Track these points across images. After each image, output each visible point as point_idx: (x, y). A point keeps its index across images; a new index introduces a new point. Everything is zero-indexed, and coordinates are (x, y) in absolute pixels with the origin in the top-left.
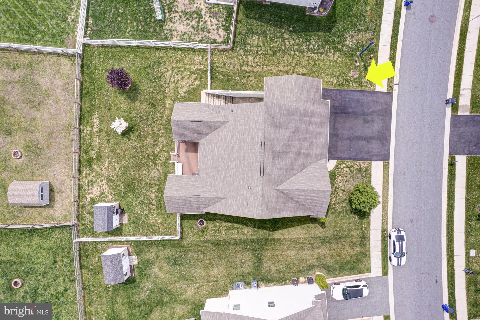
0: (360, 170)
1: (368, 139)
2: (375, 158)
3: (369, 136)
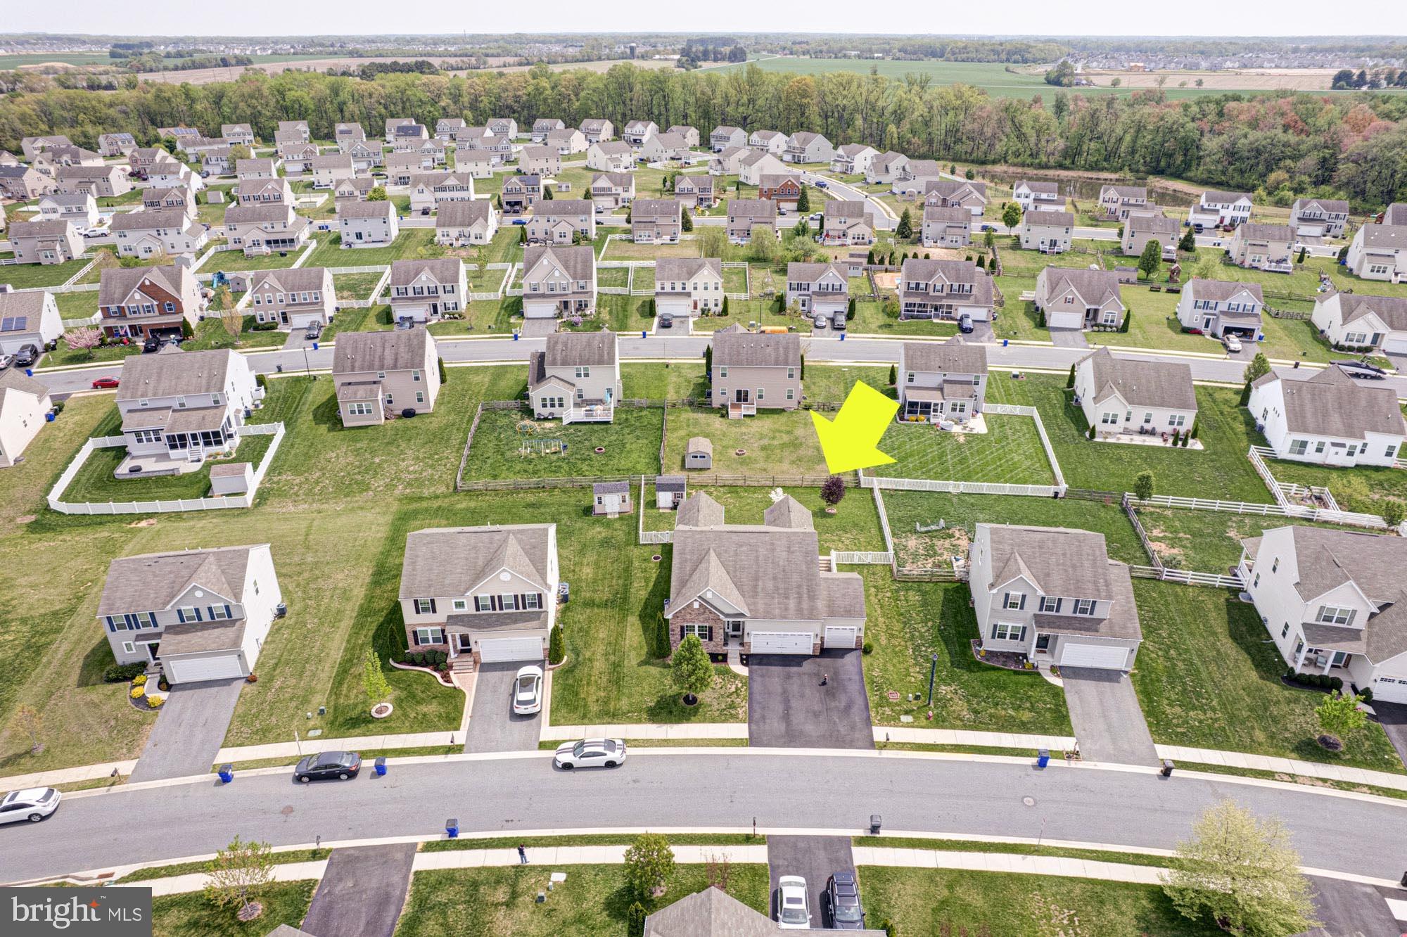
0: (732, 706)
1: (786, 717)
2: (754, 727)
3: (792, 718)
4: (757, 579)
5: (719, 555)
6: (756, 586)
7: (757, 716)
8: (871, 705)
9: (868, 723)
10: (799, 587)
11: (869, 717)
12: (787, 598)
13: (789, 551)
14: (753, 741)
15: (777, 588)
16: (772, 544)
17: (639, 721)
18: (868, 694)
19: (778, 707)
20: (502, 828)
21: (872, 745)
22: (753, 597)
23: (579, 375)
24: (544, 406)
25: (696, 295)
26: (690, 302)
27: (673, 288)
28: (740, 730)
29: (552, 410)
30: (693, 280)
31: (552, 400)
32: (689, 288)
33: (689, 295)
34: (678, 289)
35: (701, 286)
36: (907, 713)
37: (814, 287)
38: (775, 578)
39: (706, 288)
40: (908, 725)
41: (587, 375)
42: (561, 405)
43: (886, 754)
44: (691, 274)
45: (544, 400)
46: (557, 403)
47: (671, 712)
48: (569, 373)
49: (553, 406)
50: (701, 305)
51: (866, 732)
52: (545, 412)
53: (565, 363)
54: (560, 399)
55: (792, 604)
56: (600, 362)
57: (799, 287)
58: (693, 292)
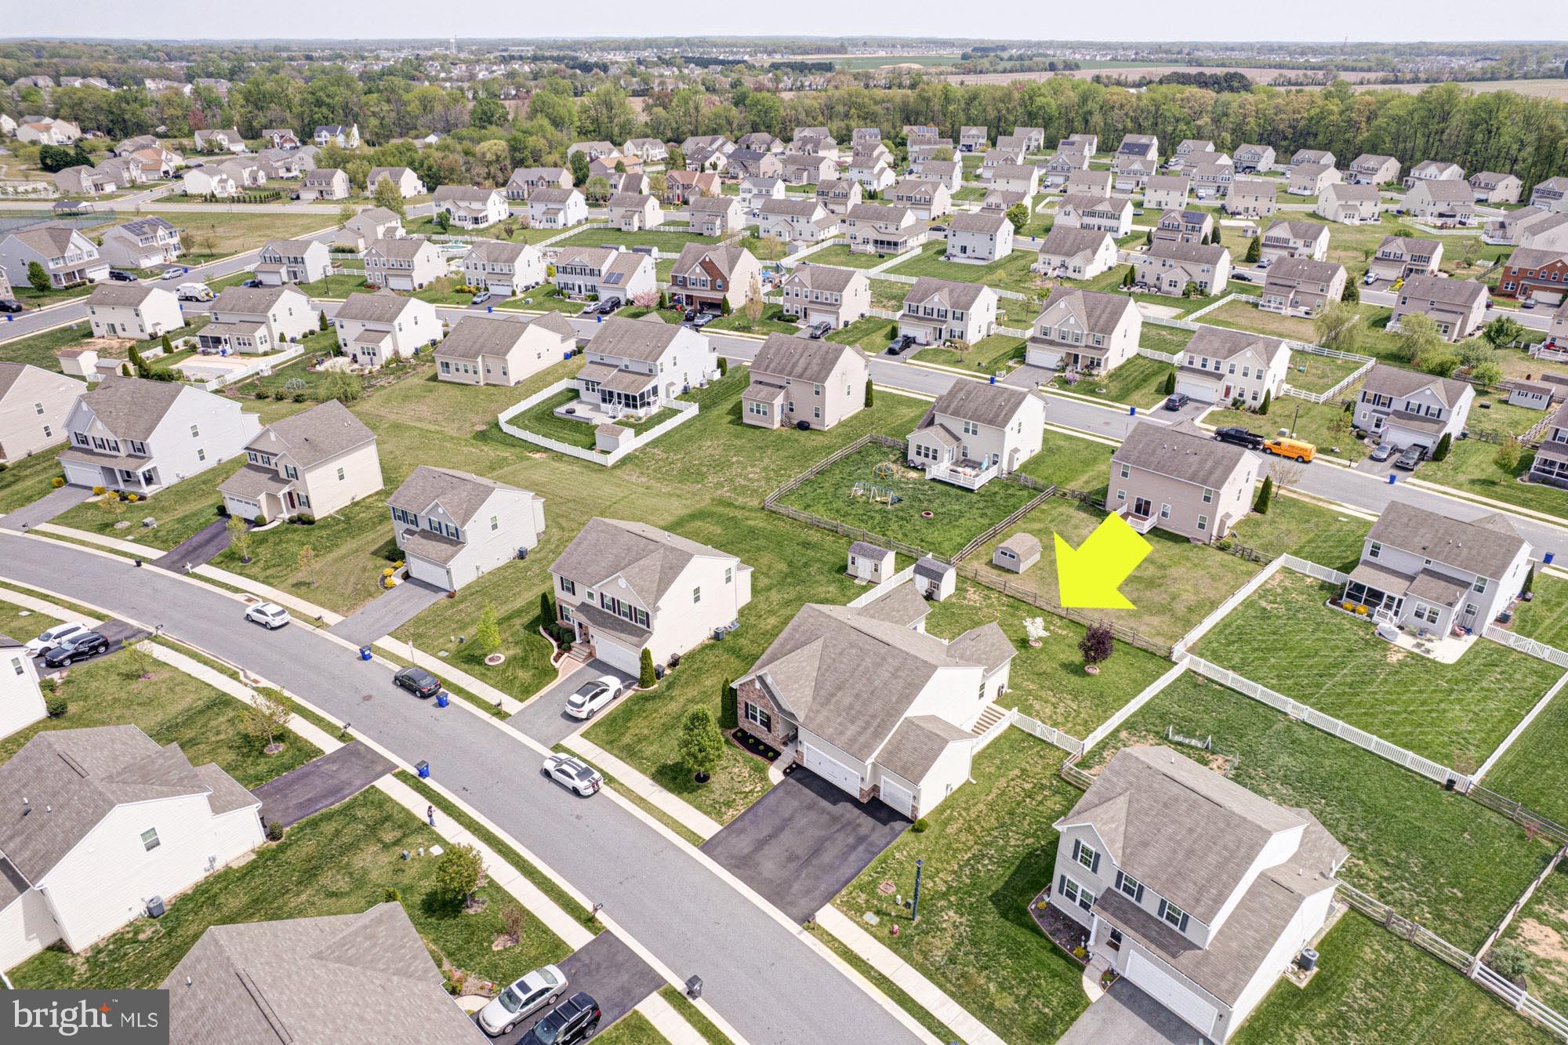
0: (729, 804)
1: (761, 844)
2: (724, 833)
3: (766, 847)
4: (839, 688)
5: (825, 647)
6: (833, 695)
7: (739, 825)
8: (854, 882)
9: (828, 898)
10: (874, 717)
11: (838, 891)
12: (852, 722)
13: (894, 676)
14: (707, 847)
15: (851, 707)
16: (884, 659)
17: (643, 772)
18: (865, 870)
19: (766, 831)
20: (455, 792)
21: (806, 921)
22: (822, 705)
23: (967, 430)
24: (919, 453)
25: (1229, 380)
26: (1221, 386)
27: (1204, 366)
28: (708, 827)
29: (925, 460)
30: (1231, 360)
31: (927, 449)
32: (1224, 369)
33: (1220, 377)
34: (1210, 367)
35: (1239, 371)
36: (878, 913)
37: (1398, 405)
38: (857, 696)
39: (1245, 374)
40: (866, 927)
41: (975, 432)
42: (935, 458)
43: (807, 938)
44: (1232, 352)
45: (919, 447)
46: (931, 454)
47: (675, 778)
48: (957, 425)
49: (927, 456)
50: (1234, 394)
51: (814, 905)
52: (920, 461)
53: (956, 413)
54: (935, 451)
55: (852, 730)
56: (991, 422)
57: (1377, 400)
58: (1228, 375)
